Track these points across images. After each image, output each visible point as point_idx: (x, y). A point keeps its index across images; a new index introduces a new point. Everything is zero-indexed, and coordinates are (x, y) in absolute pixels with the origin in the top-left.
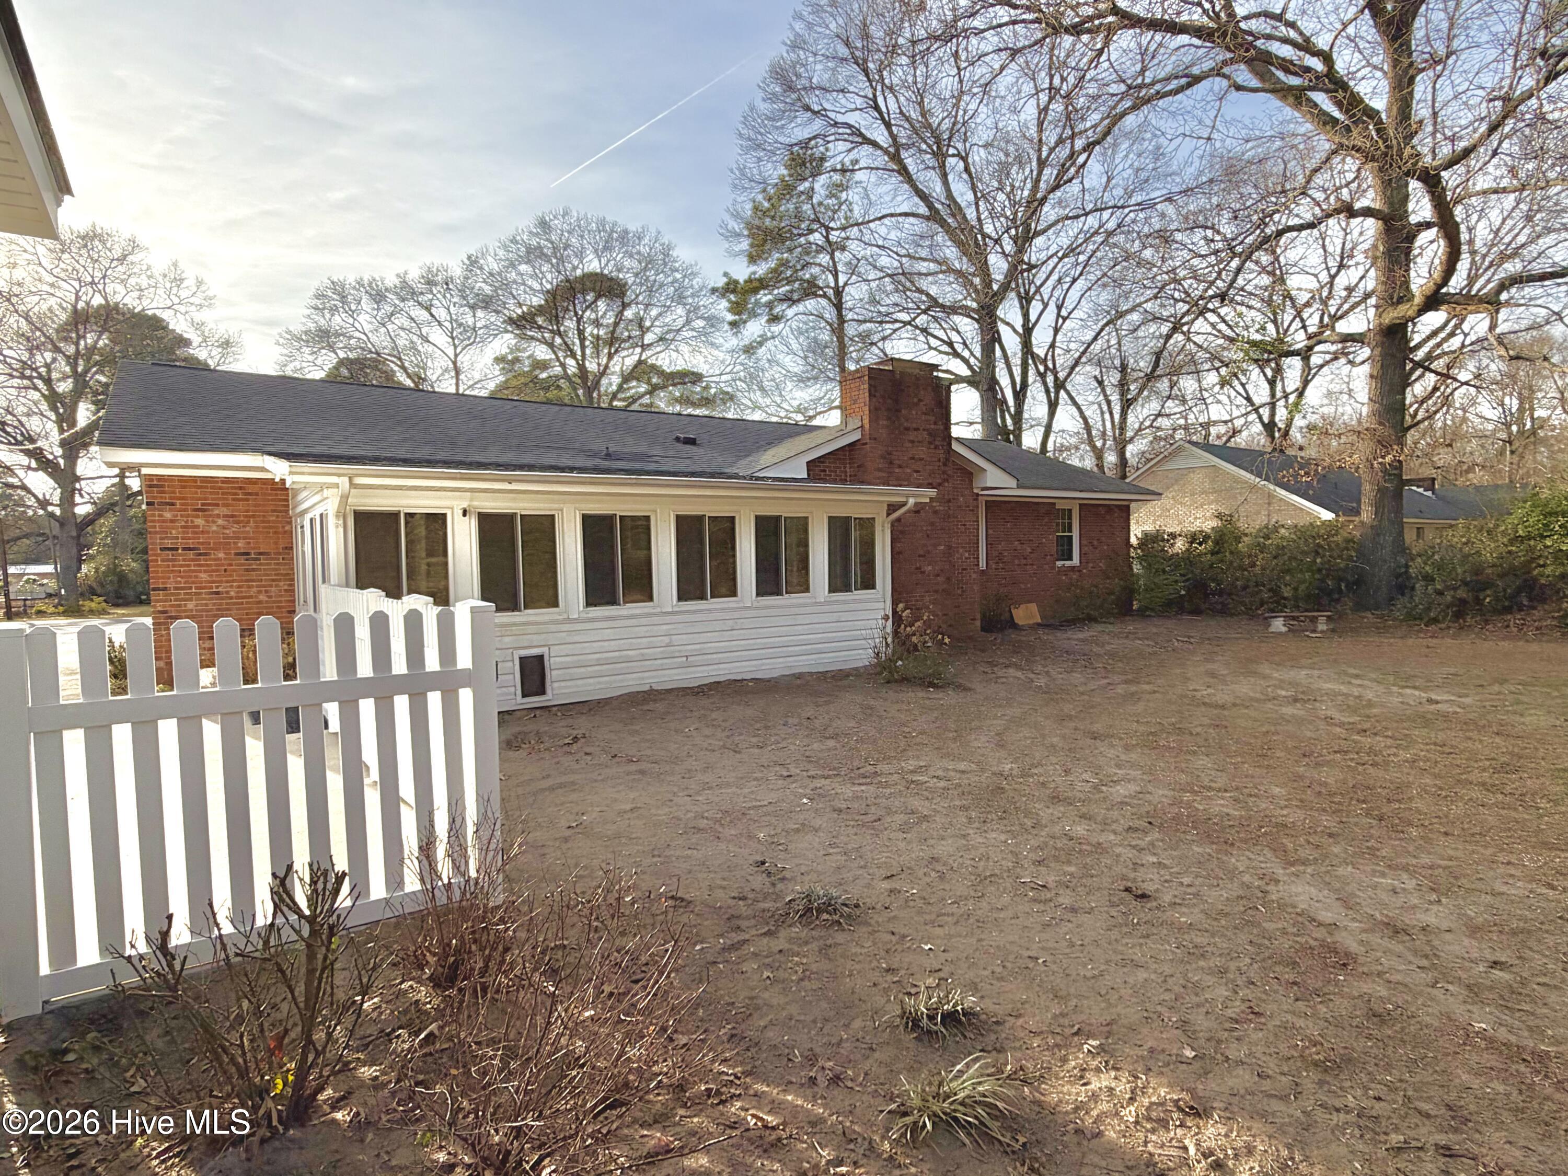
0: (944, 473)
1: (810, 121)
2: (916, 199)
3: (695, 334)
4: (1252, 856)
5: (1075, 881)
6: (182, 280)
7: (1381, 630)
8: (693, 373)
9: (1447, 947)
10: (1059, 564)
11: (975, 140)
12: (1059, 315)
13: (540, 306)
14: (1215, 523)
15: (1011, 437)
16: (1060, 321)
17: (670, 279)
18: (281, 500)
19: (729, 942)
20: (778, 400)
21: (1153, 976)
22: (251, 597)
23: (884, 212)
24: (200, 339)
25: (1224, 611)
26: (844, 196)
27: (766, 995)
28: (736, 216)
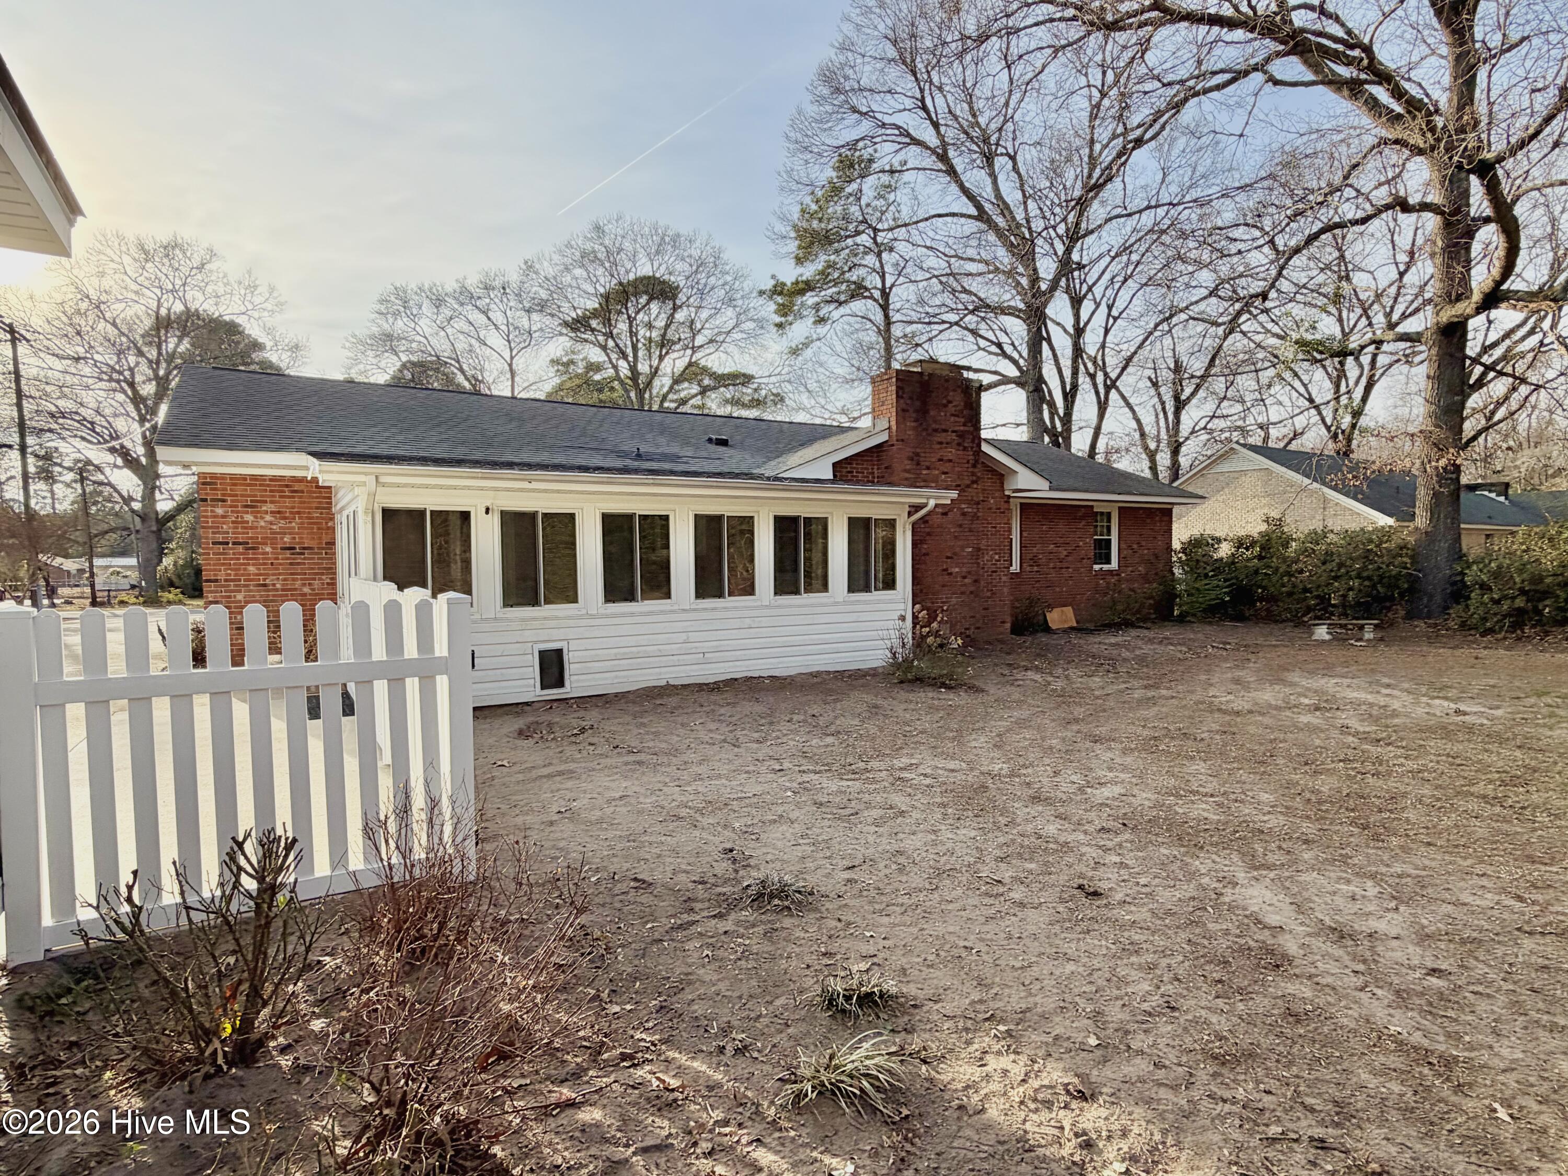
0: (973, 474)
1: (859, 122)
2: (964, 199)
3: (745, 336)
4: (1218, 859)
5: (1031, 877)
6: (256, 287)
7: (1433, 639)
8: (744, 375)
9: (1390, 953)
10: (1097, 567)
11: (1026, 138)
12: (1109, 315)
13: (595, 309)
14: (1263, 527)
15: (1060, 440)
16: (1111, 321)
17: (721, 282)
18: (325, 498)
19: (679, 922)
20: (823, 402)
21: (1081, 969)
22: (295, 589)
23: (933, 213)
24: (272, 343)
25: (1270, 618)
26: (892, 197)
27: (702, 971)
28: (783, 218)
